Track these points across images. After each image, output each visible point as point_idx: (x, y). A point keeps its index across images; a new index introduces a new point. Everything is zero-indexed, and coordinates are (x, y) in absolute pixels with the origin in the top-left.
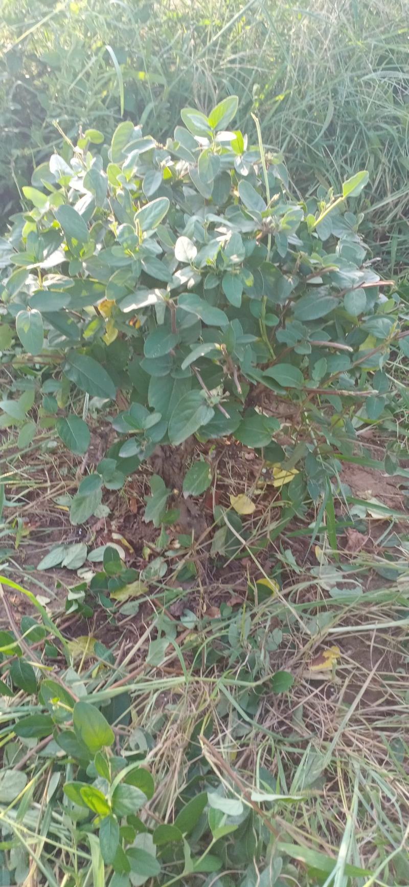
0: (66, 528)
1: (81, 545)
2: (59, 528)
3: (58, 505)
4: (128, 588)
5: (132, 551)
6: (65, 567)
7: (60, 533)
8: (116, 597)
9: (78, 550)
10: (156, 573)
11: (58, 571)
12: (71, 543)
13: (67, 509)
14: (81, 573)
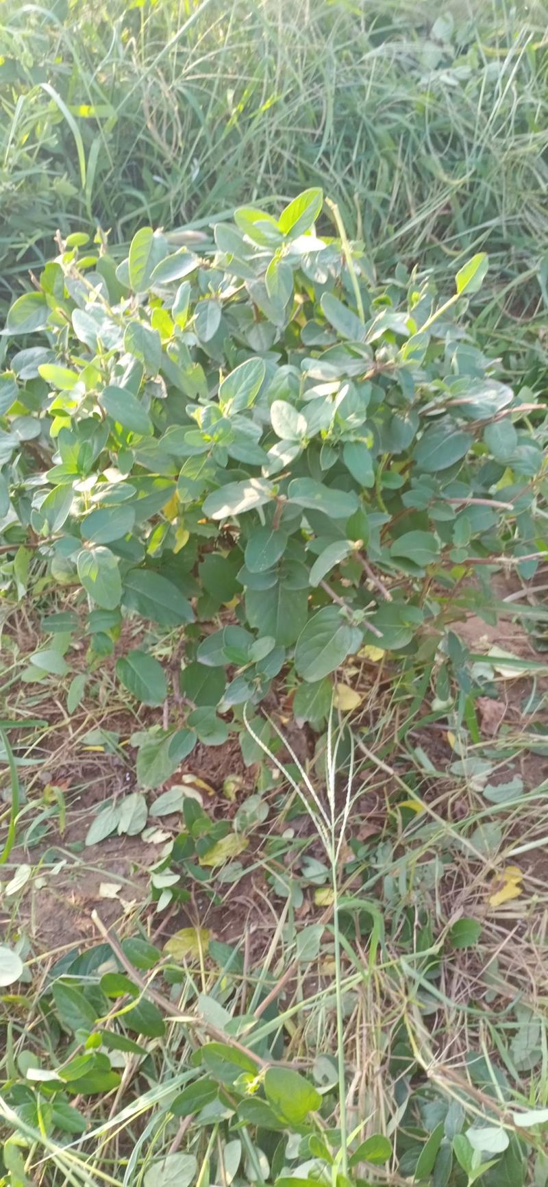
0: (108, 777)
1: (135, 796)
2: (99, 779)
3: (87, 745)
4: (221, 846)
5: (212, 793)
6: (124, 834)
7: (101, 785)
8: (210, 863)
9: (134, 805)
10: (254, 818)
11: (116, 840)
12: (120, 796)
13: (102, 749)
14: (149, 837)
